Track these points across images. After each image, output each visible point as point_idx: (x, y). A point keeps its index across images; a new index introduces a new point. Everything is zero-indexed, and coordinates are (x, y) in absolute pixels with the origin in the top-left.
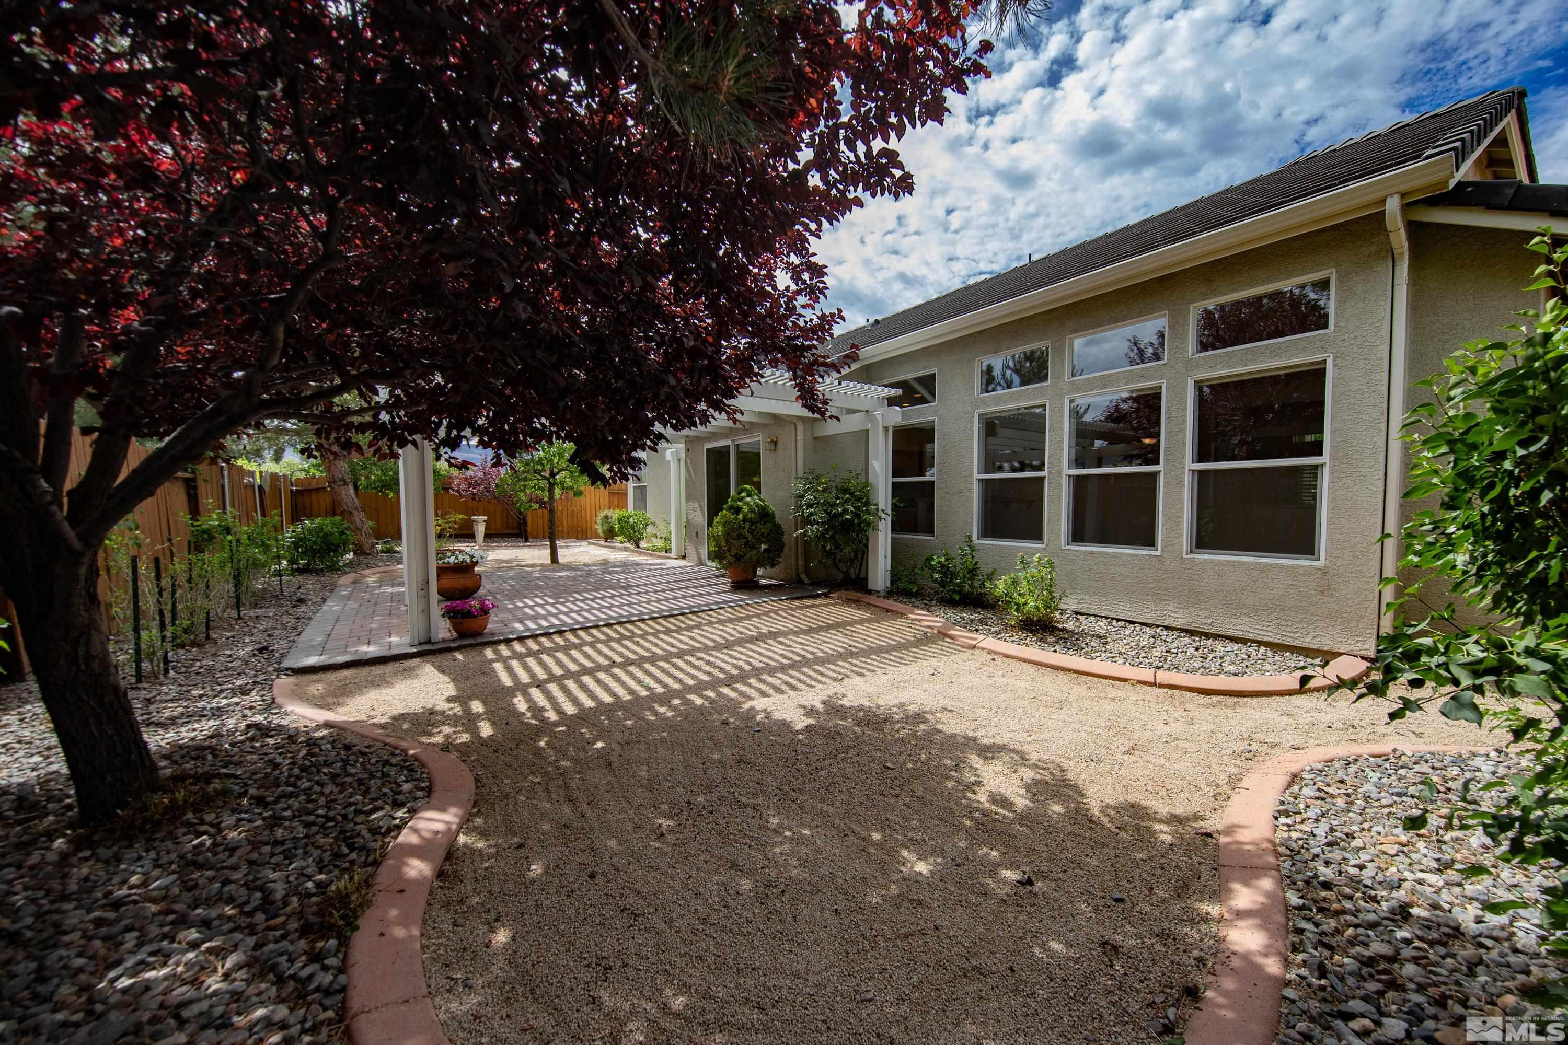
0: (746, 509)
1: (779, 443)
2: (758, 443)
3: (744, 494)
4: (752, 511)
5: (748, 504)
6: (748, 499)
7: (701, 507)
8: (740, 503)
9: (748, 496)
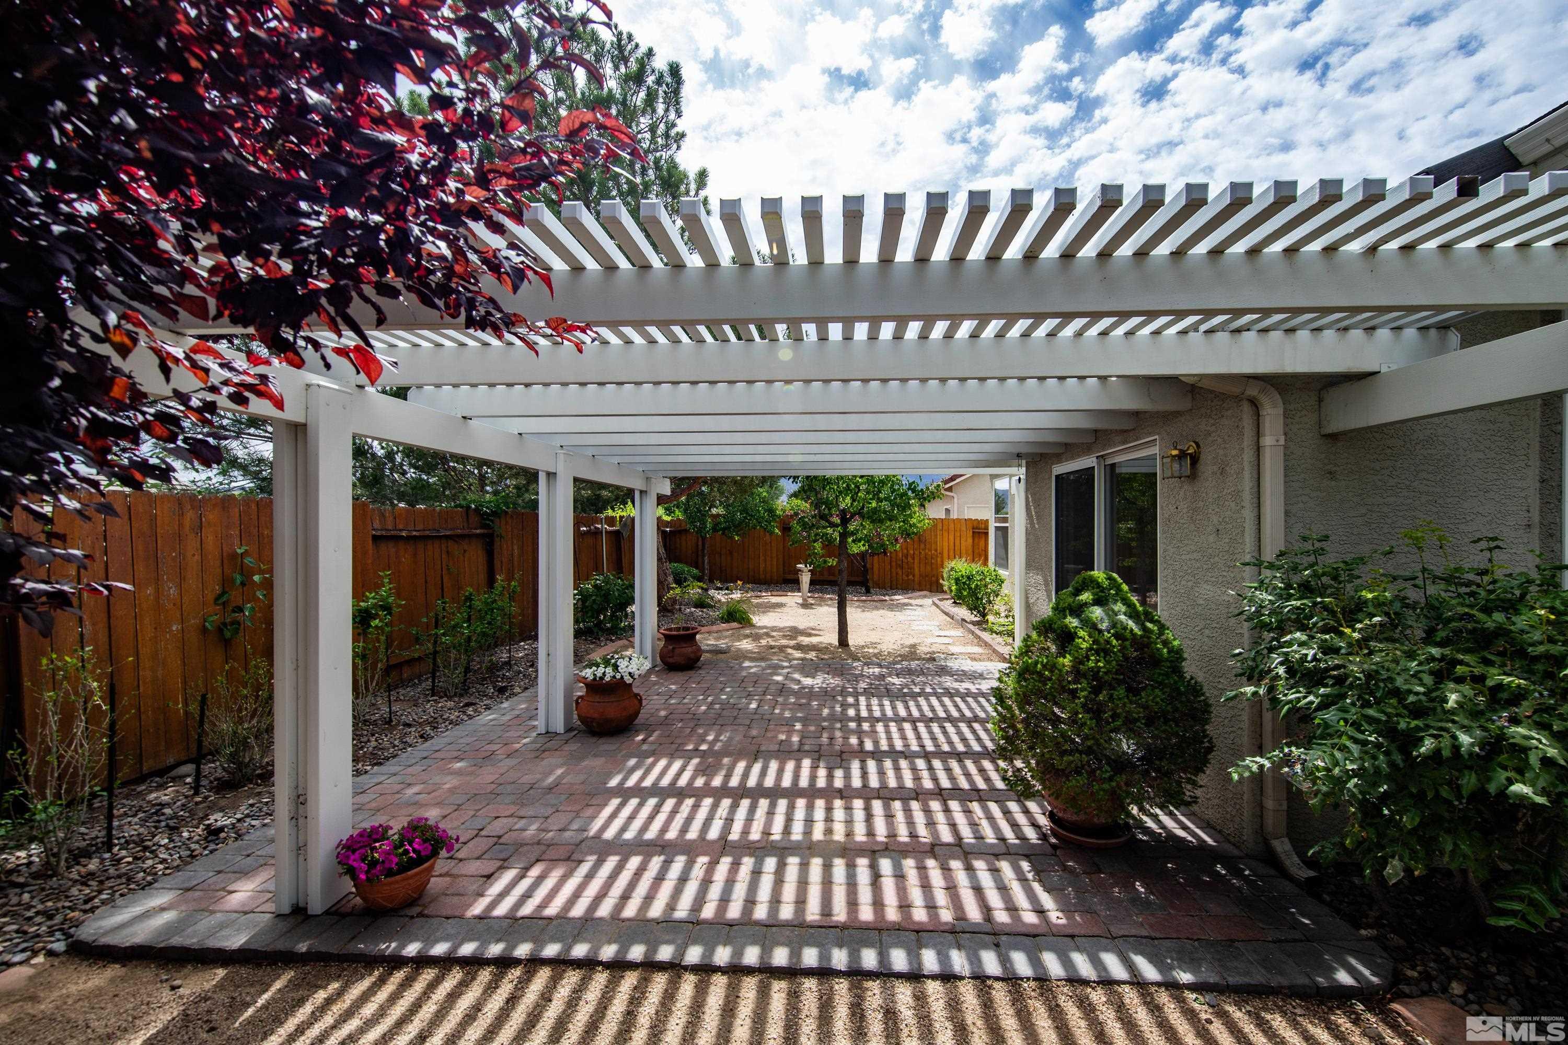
0: (1084, 641)
1: (1207, 458)
2: (1152, 458)
3: (1086, 596)
4: (1102, 650)
5: (1093, 627)
6: (1097, 612)
7: (1047, 584)
8: (1072, 622)
9: (1098, 602)
